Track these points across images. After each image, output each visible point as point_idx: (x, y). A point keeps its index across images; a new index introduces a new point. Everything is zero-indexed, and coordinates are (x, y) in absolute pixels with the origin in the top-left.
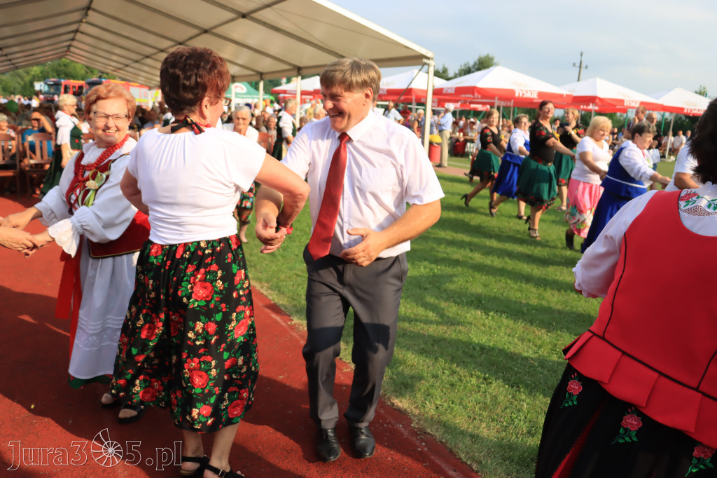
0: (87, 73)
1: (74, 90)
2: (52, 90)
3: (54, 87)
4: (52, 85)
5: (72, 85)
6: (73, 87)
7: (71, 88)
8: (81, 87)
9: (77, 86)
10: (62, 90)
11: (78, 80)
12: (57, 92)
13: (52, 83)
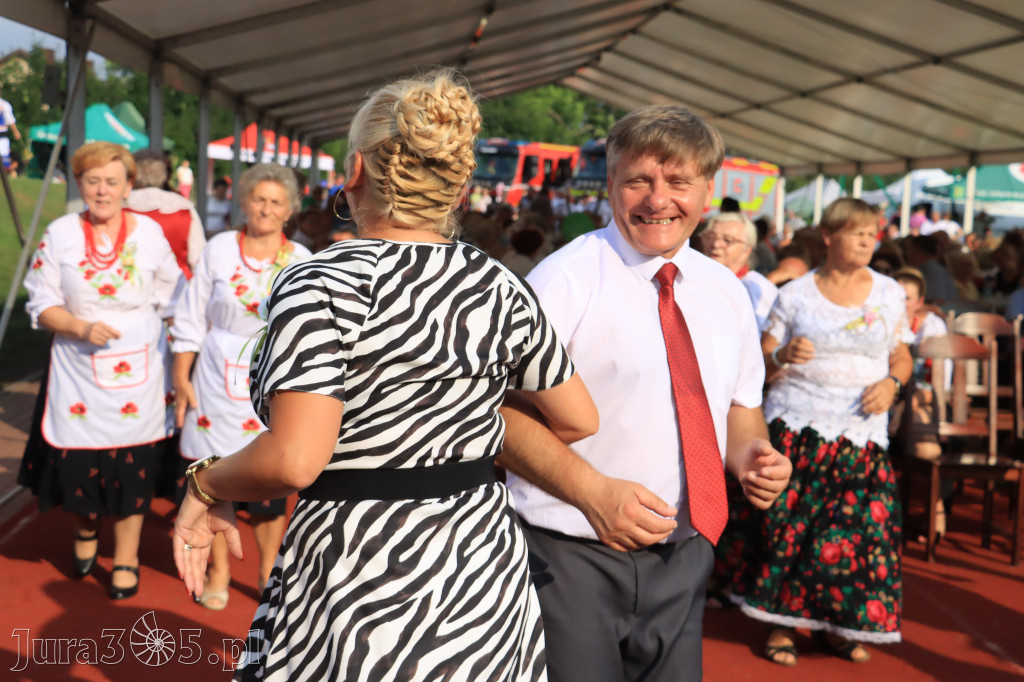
0: (556, 122)
1: (547, 170)
2: (492, 170)
3: (495, 161)
4: (491, 155)
5: (543, 156)
6: (548, 161)
7: (541, 163)
8: (565, 164)
9: (555, 158)
10: (518, 170)
11: (562, 142)
12: (505, 176)
13: (493, 150)
